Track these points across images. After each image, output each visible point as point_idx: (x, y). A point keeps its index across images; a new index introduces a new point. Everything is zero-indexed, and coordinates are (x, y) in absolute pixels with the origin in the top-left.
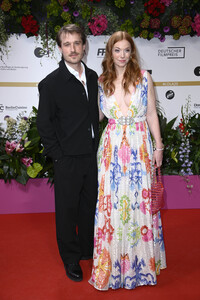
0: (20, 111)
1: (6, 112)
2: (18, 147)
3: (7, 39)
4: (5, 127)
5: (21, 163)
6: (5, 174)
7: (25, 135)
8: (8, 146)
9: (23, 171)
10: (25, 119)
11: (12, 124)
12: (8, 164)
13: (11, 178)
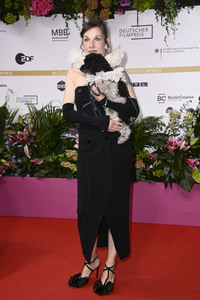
0: (184, 101)
1: (168, 103)
2: (183, 145)
3: (176, 15)
4: (166, 120)
5: (185, 164)
6: (165, 177)
7: (191, 130)
8: (171, 144)
9: (187, 174)
10: (191, 110)
11: (175, 117)
12: (169, 165)
13: (172, 181)
